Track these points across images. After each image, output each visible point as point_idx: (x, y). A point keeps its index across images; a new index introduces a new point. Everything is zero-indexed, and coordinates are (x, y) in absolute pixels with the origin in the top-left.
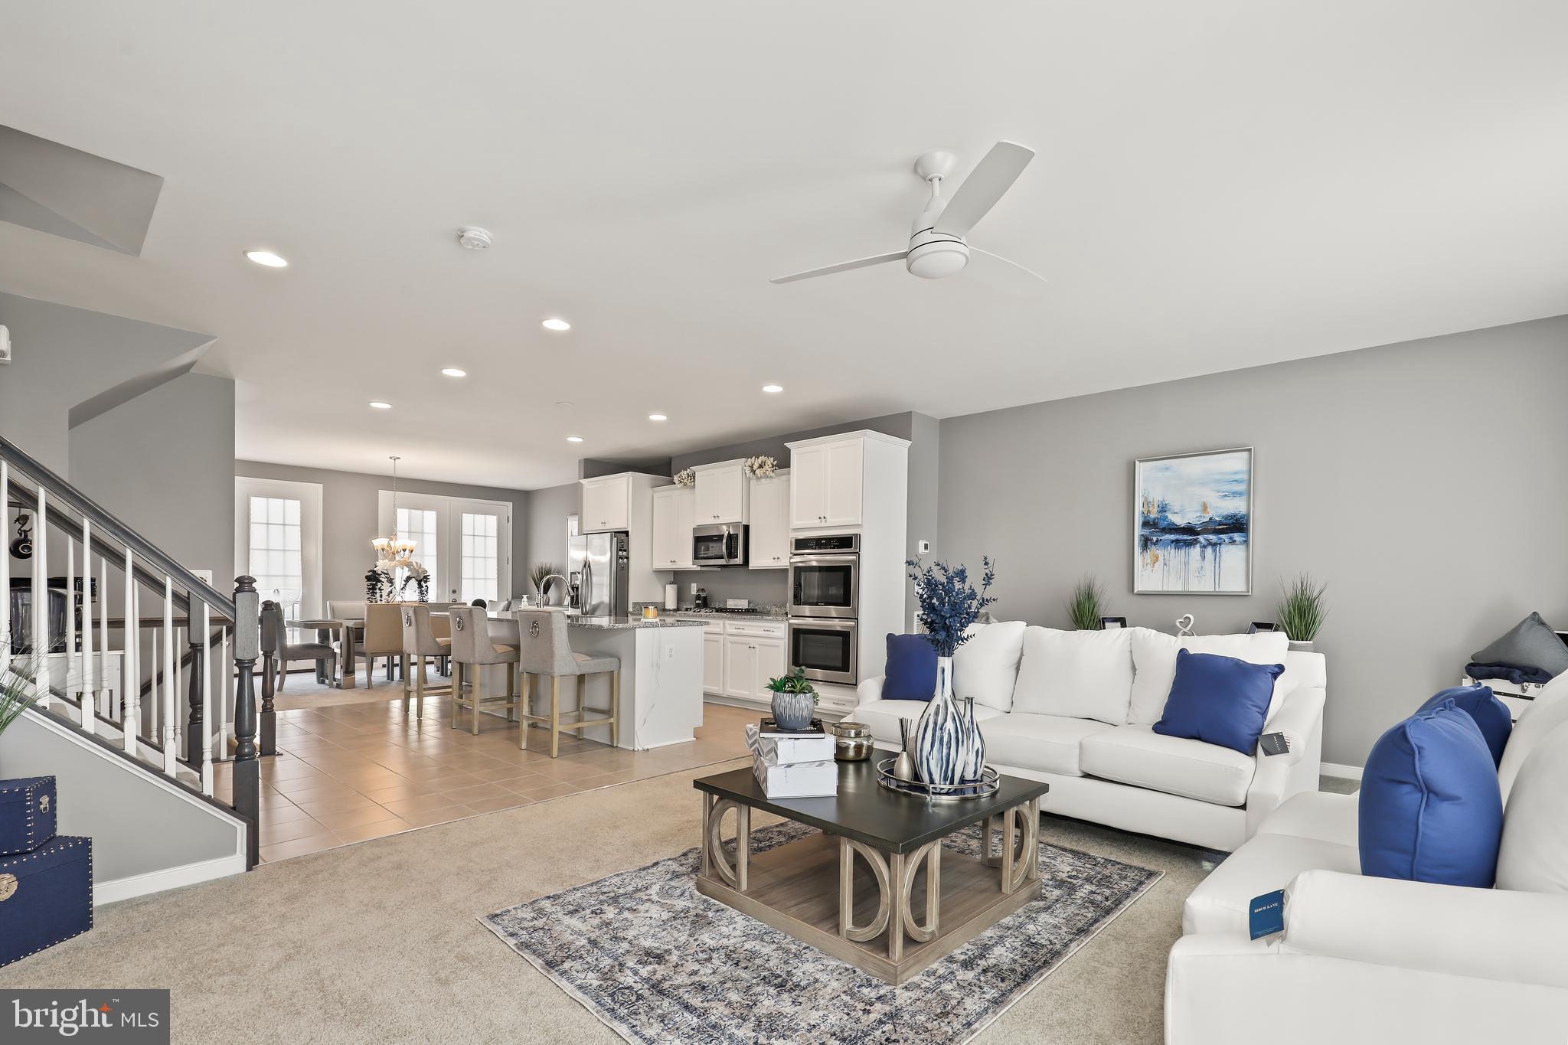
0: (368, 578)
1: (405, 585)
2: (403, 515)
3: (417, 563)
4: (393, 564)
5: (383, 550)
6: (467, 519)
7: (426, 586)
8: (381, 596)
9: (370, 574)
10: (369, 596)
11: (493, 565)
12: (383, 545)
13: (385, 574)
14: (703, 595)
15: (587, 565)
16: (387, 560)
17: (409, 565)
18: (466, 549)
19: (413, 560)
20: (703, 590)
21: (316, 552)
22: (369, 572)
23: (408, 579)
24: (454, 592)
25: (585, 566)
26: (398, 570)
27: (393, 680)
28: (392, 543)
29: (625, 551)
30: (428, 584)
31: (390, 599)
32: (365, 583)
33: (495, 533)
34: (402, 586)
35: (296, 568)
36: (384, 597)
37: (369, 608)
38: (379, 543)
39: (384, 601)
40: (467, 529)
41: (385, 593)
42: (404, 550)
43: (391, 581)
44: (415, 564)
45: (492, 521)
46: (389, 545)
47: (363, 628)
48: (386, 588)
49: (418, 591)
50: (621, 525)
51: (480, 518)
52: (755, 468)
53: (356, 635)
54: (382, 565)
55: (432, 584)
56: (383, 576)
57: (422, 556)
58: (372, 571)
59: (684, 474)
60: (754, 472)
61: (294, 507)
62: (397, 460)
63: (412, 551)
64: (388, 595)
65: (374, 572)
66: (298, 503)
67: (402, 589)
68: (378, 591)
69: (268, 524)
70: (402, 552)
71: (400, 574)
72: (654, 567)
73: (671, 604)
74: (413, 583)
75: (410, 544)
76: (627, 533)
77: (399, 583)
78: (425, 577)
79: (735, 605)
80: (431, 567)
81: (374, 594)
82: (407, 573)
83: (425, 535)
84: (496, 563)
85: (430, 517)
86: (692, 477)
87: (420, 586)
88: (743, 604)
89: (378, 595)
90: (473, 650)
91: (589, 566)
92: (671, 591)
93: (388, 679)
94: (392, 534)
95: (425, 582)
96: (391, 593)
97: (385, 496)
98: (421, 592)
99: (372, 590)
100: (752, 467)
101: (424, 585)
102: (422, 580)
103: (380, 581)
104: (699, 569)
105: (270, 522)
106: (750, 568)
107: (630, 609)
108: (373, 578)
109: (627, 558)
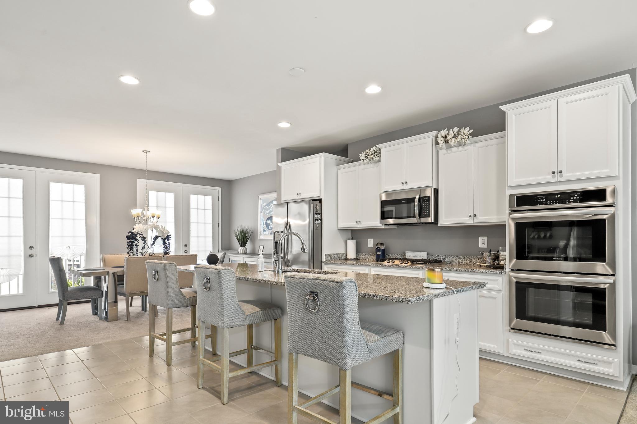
0: (128, 238)
1: (154, 242)
2: (152, 195)
3: (162, 226)
4: (145, 227)
5: (138, 217)
6: (193, 198)
7: (169, 243)
8: (137, 251)
9: (129, 234)
10: (128, 250)
11: (210, 227)
12: (138, 214)
13: (140, 234)
14: (382, 248)
15: (287, 226)
16: (141, 225)
17: (156, 228)
18: (193, 219)
19: (159, 224)
20: (382, 244)
21: (96, 220)
22: (128, 233)
23: (156, 238)
24: (186, 246)
25: (286, 227)
26: (150, 232)
27: (146, 311)
28: (144, 212)
29: (319, 214)
30: (170, 241)
31: (143, 252)
32: (126, 241)
33: (211, 208)
34: (152, 243)
35: (82, 232)
36: (140, 250)
37: (128, 259)
38: (136, 212)
39: (139, 254)
40: (193, 205)
41: (140, 248)
42: (153, 217)
43: (144, 239)
44: (160, 227)
45: (209, 199)
46: (143, 214)
47: (124, 275)
48: (141, 244)
49: (163, 246)
50: (315, 194)
51: (201, 197)
52: (449, 137)
53: (119, 279)
54: (138, 228)
55: (172, 241)
56: (138, 236)
57: (166, 222)
58: (130, 232)
59: (370, 151)
60: (446, 142)
61: (80, 190)
62: (148, 153)
63: (159, 218)
64: (143, 249)
65: (132, 233)
66: (83, 186)
67: (152, 245)
68: (135, 247)
69: (62, 201)
70: (152, 219)
71: (151, 235)
72: (339, 226)
73: (352, 254)
74: (160, 241)
75: (157, 213)
76: (320, 201)
77: (150, 241)
78: (168, 236)
79: (415, 256)
80: (171, 229)
81: (132, 249)
82: (155, 234)
83: (167, 208)
84: (212, 227)
85: (170, 197)
86: (378, 153)
87: (164, 243)
88: (423, 255)
89: (135, 250)
90: (222, 313)
91: (290, 227)
92: (352, 244)
93: (143, 310)
94: (146, 206)
95: (168, 240)
96: (144, 248)
97: (141, 183)
98: (165, 247)
99: (131, 246)
100: (445, 137)
101: (167, 242)
102: (166, 239)
103: (136, 240)
104: (384, 227)
105: (64, 200)
106: (439, 225)
107: (324, 259)
108: (132, 237)
109: (321, 220)
